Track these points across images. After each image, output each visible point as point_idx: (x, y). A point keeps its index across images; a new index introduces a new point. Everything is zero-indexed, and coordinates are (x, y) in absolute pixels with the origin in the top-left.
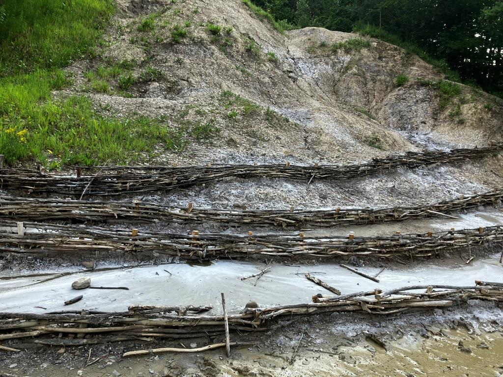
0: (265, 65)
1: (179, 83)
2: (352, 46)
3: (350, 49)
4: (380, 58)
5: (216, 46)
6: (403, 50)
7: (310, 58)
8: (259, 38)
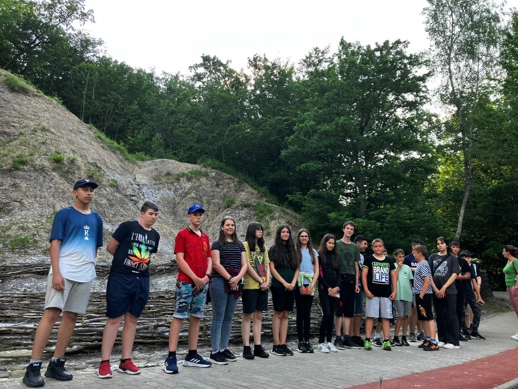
0: (105, 190)
1: (11, 204)
2: (193, 176)
3: (192, 178)
4: (217, 185)
5: (58, 173)
6: (236, 179)
7: (155, 184)
8: (107, 167)
